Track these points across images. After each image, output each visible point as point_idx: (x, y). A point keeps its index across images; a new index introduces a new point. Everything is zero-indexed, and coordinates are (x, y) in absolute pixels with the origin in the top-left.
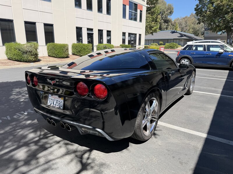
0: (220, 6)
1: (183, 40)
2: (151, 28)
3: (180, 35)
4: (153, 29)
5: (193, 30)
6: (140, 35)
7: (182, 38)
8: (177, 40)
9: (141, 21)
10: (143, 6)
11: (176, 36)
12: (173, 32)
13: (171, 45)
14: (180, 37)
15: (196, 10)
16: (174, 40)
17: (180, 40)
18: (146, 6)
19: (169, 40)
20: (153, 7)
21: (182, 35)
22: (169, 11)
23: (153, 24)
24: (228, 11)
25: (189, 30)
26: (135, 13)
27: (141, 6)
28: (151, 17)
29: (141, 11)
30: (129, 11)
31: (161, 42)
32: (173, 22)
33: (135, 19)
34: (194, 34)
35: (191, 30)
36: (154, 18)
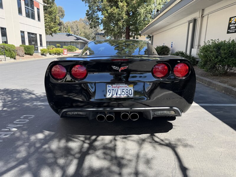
0: (113, 14)
1: (79, 43)
2: (50, 28)
3: (76, 39)
4: (52, 30)
5: (84, 34)
6: (40, 35)
7: (78, 41)
8: (74, 43)
9: (39, 20)
10: (40, 4)
11: (72, 39)
12: (69, 35)
13: (69, 48)
14: (76, 40)
15: (87, 15)
16: (71, 43)
17: (77, 43)
18: (43, 4)
19: (66, 43)
20: (49, 7)
21: (78, 39)
22: (61, 14)
23: (52, 24)
24: (120, 19)
25: (81, 34)
26: (32, 10)
27: (38, 4)
28: (49, 16)
29: (38, 9)
30: (25, 7)
31: (58, 45)
32: (65, 25)
33: (33, 18)
34: (86, 37)
35: (83, 34)
36: (52, 19)
